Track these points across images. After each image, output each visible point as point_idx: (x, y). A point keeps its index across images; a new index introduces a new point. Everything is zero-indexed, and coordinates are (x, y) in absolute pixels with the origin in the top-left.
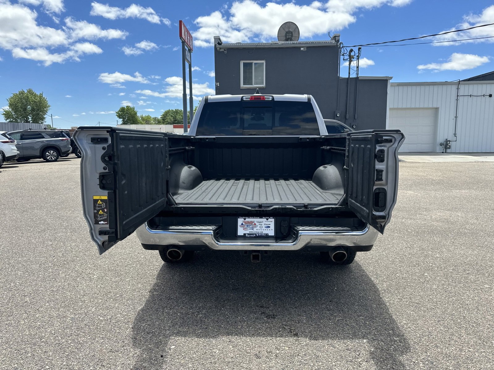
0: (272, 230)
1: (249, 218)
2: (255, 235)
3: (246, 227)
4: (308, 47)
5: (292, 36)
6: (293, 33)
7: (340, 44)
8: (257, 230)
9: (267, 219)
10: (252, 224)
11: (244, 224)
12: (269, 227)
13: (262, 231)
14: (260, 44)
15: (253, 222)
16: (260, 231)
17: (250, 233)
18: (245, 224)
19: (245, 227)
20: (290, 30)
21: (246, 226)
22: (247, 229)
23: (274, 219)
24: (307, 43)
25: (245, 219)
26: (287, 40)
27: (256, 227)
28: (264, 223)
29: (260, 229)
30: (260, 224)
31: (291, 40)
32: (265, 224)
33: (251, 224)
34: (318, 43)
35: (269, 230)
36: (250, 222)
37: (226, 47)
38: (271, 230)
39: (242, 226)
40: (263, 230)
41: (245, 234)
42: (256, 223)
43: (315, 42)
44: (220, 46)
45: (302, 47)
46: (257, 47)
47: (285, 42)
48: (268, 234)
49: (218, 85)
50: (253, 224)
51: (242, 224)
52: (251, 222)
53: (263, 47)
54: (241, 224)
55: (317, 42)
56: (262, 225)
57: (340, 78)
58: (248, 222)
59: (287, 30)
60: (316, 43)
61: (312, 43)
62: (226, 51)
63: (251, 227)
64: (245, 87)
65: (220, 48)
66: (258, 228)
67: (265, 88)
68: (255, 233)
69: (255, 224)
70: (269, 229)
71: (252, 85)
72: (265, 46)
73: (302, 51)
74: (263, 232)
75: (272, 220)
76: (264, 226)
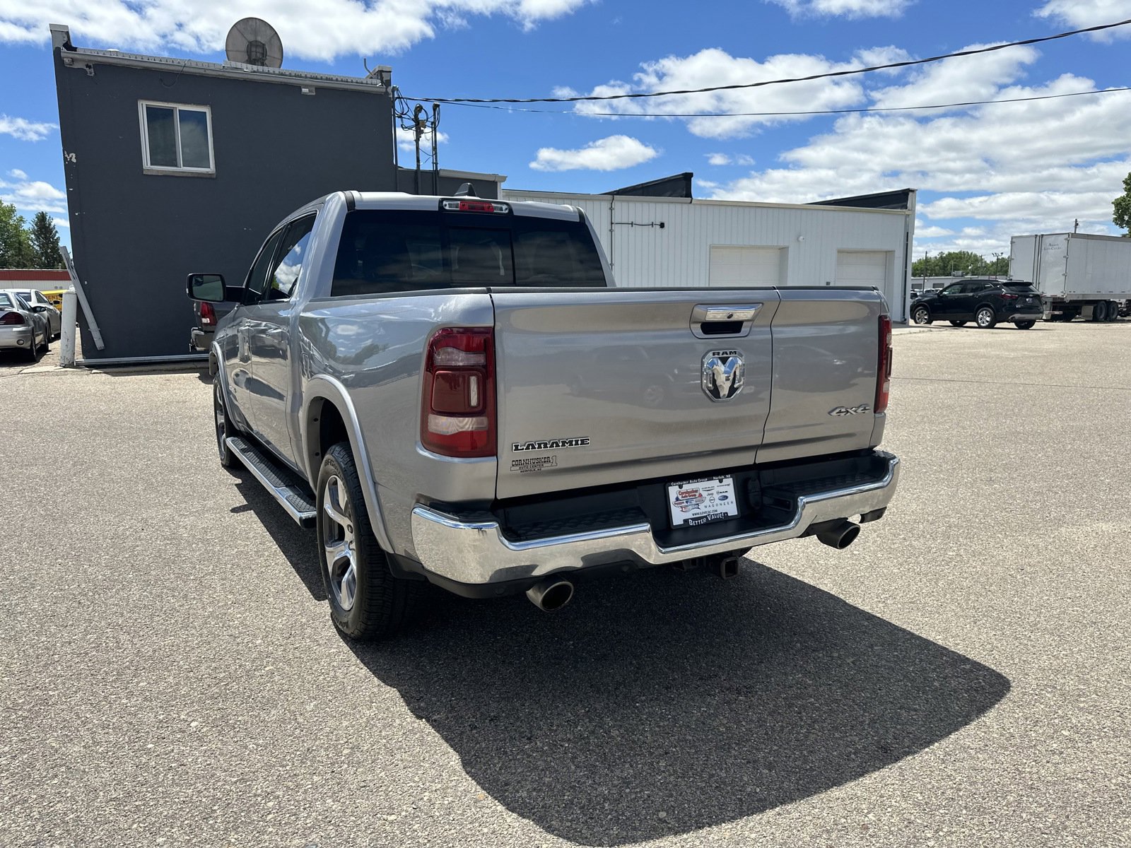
0: (732, 502)
1: (689, 483)
2: (705, 520)
3: (685, 504)
4: (318, 89)
5: (264, 54)
6: (267, 47)
7: (393, 92)
8: (706, 507)
9: (721, 481)
10: (695, 495)
11: (680, 497)
12: (726, 497)
13: (715, 508)
14: (194, 65)
15: (696, 491)
16: (711, 509)
17: (695, 516)
18: (682, 497)
20: (259, 39)
21: (685, 501)
23: (731, 479)
24: (317, 78)
25: (681, 487)
26: (251, 61)
28: (717, 489)
29: (711, 505)
30: (709, 495)
31: (263, 65)
32: (718, 493)
33: (692, 496)
34: (342, 81)
35: (726, 503)
36: (691, 492)
37: (92, 58)
38: (730, 503)
40: (717, 505)
41: (686, 521)
42: (701, 491)
43: (334, 79)
44: (71, 54)
45: (306, 86)
46: (185, 69)
47: (260, 68)
48: (727, 513)
49: (74, 160)
50: (697, 494)
51: (677, 499)
52: (693, 491)
53: (202, 71)
55: (339, 79)
56: (712, 494)
57: (399, 169)
58: (687, 492)
59: (251, 38)
60: (337, 80)
61: (327, 79)
62: (92, 70)
63: (694, 502)
64: (158, 171)
65: (73, 60)
66: (707, 502)
67: (215, 176)
68: (705, 515)
69: (700, 495)
70: (726, 501)
71: (176, 166)
72: (208, 72)
73: (305, 95)
74: (716, 511)
75: (729, 481)
76: (716, 496)
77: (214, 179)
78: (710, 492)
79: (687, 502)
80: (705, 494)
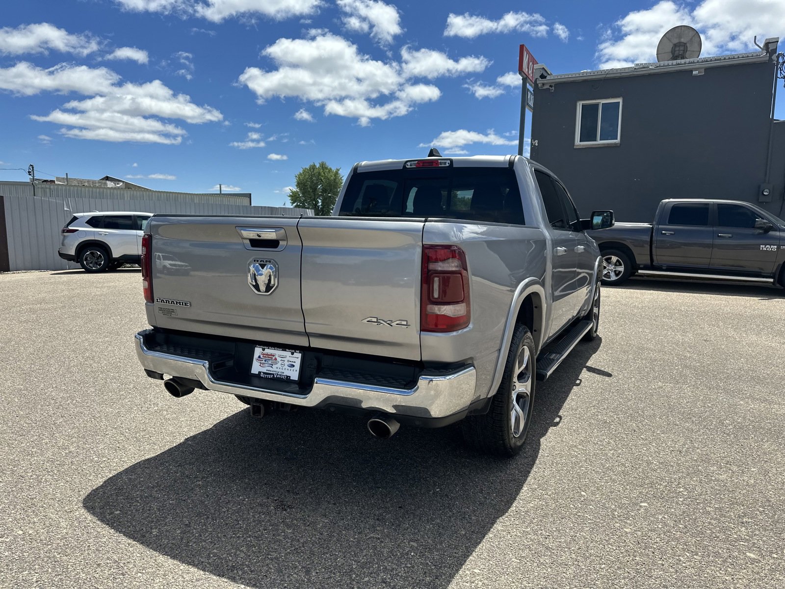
0: (296, 371)
1: (269, 348)
2: (272, 376)
3: (264, 362)
4: (706, 69)
5: (685, 51)
6: (688, 45)
7: (778, 57)
8: (277, 368)
9: (293, 354)
10: (272, 358)
11: (262, 356)
12: (294, 366)
13: (283, 371)
14: (615, 72)
15: (274, 356)
16: (280, 370)
17: (268, 372)
19: (262, 362)
20: (682, 40)
22: (264, 365)
23: (301, 354)
24: (707, 61)
25: (264, 350)
26: (675, 58)
27: (276, 364)
28: (288, 358)
29: (281, 368)
30: (281, 360)
31: (683, 58)
32: (288, 361)
33: (270, 358)
34: (729, 59)
35: (292, 370)
36: (270, 355)
37: (554, 81)
38: (295, 371)
39: (259, 360)
40: (285, 369)
41: (260, 372)
42: (277, 357)
43: (722, 58)
44: (544, 81)
45: (696, 69)
46: (608, 76)
47: (670, 62)
48: (290, 377)
49: (537, 144)
50: (274, 358)
51: (259, 357)
52: (271, 355)
53: (619, 75)
54: (257, 357)
55: (727, 58)
56: (284, 361)
57: (775, 122)
58: (267, 354)
59: (676, 41)
60: (725, 59)
61: (716, 60)
62: (553, 88)
63: (270, 362)
64: (583, 145)
65: (543, 84)
66: (279, 365)
67: (619, 145)
68: (274, 373)
69: (276, 359)
70: (292, 368)
71: (596, 141)
72: (623, 74)
73: (696, 76)
74: (283, 373)
75: (298, 355)
76: (286, 363)
77: (618, 147)
78: (283, 359)
79: (265, 361)
80: (279, 359)
